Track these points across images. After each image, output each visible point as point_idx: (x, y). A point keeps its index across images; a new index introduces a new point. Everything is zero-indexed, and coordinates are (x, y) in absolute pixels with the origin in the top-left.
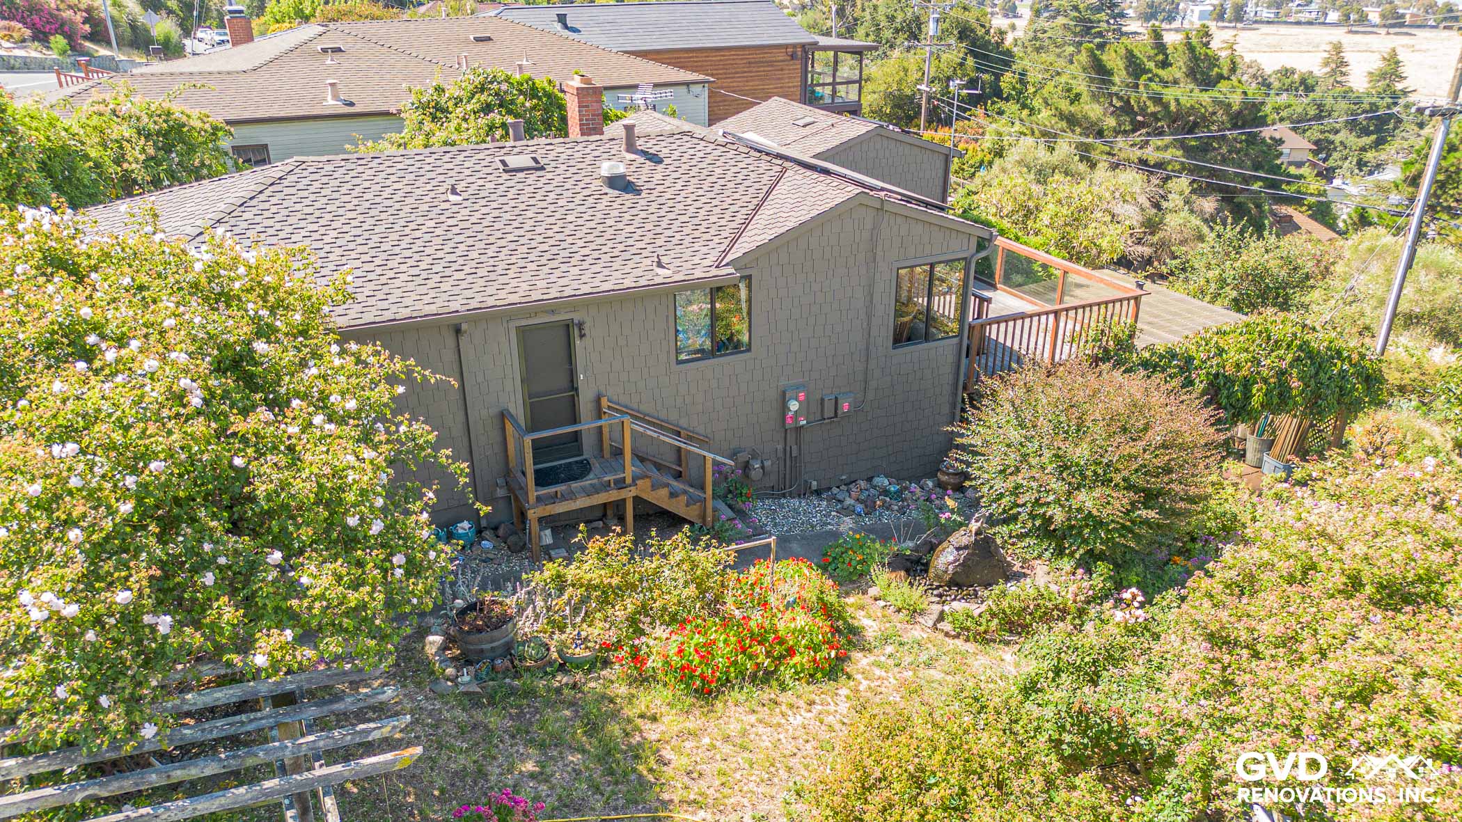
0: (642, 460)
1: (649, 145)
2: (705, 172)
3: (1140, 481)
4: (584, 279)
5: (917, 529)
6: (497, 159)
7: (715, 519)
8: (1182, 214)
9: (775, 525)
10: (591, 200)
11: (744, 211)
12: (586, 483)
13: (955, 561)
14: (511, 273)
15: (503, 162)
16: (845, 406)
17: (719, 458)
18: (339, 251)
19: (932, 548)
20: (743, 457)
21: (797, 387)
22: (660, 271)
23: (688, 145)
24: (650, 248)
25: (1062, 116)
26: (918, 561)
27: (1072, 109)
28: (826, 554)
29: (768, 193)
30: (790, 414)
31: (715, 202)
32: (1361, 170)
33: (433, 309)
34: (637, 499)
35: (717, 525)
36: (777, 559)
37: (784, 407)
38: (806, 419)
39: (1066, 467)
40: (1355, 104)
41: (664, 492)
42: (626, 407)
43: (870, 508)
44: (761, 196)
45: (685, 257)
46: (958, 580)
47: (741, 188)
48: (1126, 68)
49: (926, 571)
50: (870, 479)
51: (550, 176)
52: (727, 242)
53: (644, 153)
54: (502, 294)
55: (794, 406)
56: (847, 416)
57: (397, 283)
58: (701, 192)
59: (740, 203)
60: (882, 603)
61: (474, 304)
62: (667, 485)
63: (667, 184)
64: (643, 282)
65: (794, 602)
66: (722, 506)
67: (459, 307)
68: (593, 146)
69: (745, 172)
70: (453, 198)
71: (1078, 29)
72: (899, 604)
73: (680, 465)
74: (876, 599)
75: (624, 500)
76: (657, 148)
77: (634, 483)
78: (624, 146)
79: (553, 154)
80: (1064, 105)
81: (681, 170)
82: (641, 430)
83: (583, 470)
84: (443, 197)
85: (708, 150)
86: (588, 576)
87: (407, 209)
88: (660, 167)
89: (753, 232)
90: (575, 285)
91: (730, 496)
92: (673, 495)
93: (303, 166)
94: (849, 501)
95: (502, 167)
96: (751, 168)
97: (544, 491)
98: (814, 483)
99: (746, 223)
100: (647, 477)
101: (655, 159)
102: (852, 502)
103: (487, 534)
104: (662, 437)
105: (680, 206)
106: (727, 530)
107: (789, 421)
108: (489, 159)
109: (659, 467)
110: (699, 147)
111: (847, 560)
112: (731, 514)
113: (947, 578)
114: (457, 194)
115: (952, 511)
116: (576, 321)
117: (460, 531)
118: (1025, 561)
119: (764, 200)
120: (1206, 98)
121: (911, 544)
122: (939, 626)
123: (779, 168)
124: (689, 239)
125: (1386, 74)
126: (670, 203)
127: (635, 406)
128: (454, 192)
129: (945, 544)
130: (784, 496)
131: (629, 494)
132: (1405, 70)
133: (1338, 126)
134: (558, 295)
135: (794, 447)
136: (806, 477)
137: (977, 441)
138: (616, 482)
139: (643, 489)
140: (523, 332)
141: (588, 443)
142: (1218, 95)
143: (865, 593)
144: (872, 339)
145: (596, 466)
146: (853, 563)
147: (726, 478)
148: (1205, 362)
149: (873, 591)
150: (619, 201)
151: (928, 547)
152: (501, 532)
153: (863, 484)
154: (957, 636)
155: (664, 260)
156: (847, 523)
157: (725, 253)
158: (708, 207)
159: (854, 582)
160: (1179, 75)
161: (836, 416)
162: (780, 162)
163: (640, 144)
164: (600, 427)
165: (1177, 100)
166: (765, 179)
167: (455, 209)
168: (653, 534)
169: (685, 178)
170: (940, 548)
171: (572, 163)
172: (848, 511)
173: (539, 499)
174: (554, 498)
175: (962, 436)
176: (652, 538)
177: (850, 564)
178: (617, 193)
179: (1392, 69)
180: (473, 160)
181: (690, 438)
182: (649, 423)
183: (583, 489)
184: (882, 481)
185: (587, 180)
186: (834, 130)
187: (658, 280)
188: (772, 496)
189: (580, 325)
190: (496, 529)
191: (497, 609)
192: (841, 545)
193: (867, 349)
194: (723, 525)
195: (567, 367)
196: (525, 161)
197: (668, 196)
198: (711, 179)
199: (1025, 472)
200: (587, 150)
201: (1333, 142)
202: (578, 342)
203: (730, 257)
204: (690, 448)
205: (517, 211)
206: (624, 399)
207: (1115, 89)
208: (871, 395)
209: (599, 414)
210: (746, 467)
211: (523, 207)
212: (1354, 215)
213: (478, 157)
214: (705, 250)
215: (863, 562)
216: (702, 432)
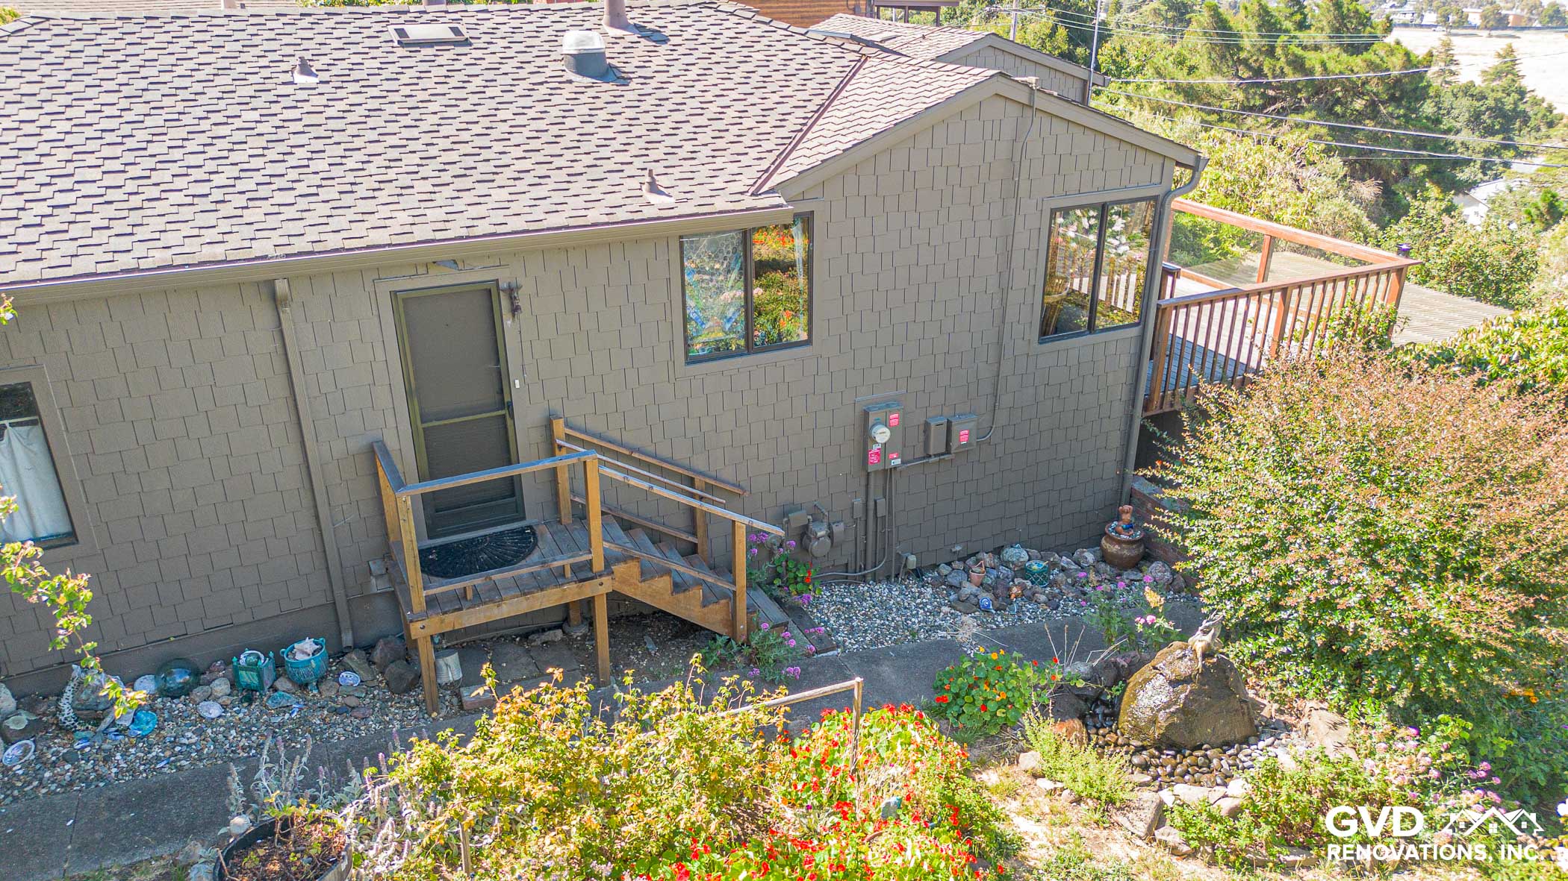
0: (627, 526)
1: (646, 18)
2: (736, 57)
3: (1532, 572)
4: (515, 208)
5: (1092, 643)
6: (391, 28)
7: (753, 627)
8: (1336, 201)
9: (852, 631)
10: (543, 90)
11: (800, 113)
12: (523, 571)
13: (1168, 705)
14: (382, 197)
15: (401, 32)
16: (963, 436)
17: (758, 524)
18: (65, 154)
19: (1122, 675)
20: (798, 519)
21: (887, 405)
22: (654, 198)
23: (711, 20)
24: (639, 163)
25: (1179, 89)
26: (1097, 700)
27: (1192, 80)
28: (939, 688)
29: (839, 89)
30: (875, 448)
31: (751, 99)
32: (1485, 174)
33: (218, 252)
34: (614, 598)
35: (755, 640)
36: (864, 710)
37: (866, 438)
38: (902, 456)
39: (1379, 544)
40: (1478, 100)
41: (663, 583)
42: (600, 437)
43: (1003, 602)
44: (827, 93)
45: (699, 178)
46: (1175, 738)
47: (795, 82)
48: (1259, 28)
49: (1114, 716)
50: (998, 551)
51: (478, 54)
52: (772, 157)
53: (639, 28)
54: (358, 229)
55: (882, 435)
56: (966, 451)
57: (161, 207)
58: (729, 84)
59: (793, 102)
60: (1045, 784)
61: (301, 245)
62: (668, 572)
63: (674, 71)
64: (621, 215)
65: (899, 805)
66: (762, 599)
67: (271, 252)
68: (556, 17)
69: (801, 59)
70: (301, 79)
71: (1170, 14)
72: (1080, 786)
73: (694, 534)
74: (1035, 776)
75: (590, 602)
76: (661, 23)
77: (608, 570)
78: (606, 17)
79: (489, 24)
80: (1182, 78)
81: (697, 54)
82: (619, 476)
83: (525, 542)
84: (287, 77)
85: (742, 28)
86: (494, 771)
87: (214, 93)
88: (663, 49)
89: (815, 142)
90: (498, 217)
91: (777, 582)
92: (678, 587)
93: (46, 25)
94: (969, 589)
95: (396, 37)
96: (810, 54)
97: (443, 588)
98: (912, 559)
99: (804, 130)
100: (632, 558)
101: (657, 37)
102: (974, 589)
103: (353, 659)
104: (657, 490)
105: (695, 103)
106: (772, 646)
107: (873, 459)
108: (378, 27)
109: (657, 538)
110: (727, 24)
111: (979, 703)
112: (776, 614)
113: (1156, 733)
114: (310, 74)
115: (1154, 611)
116: (503, 285)
117: (300, 657)
118: (1282, 700)
119: (832, 99)
120: (1357, 62)
121: (1083, 668)
122: (1158, 834)
123: (854, 56)
124: (707, 151)
125: (1501, 72)
126: (678, 98)
127: (615, 435)
128: (305, 69)
129: (1146, 671)
130: (864, 579)
131: (599, 589)
132: (1522, 68)
133: (1458, 125)
134: (464, 232)
135: (881, 502)
136: (898, 549)
137: (1199, 495)
138: (576, 568)
139: (628, 581)
140: (405, 303)
141: (532, 497)
142: (1373, 58)
143: (1014, 761)
144: (1007, 327)
145: (545, 534)
146: (991, 706)
147: (771, 553)
148: (1504, 368)
149: (1029, 760)
150: (591, 92)
151: (1112, 673)
152: (377, 655)
153: (988, 559)
154: (1193, 854)
155: (662, 181)
156: (968, 627)
157: (769, 173)
158: (740, 106)
159: (989, 739)
160: (1321, 38)
161: (948, 451)
162: (857, 47)
163: (633, 17)
164: (554, 470)
165: (1323, 64)
166: (833, 70)
167: (302, 95)
168: (628, 680)
169: (704, 64)
170: (1137, 677)
171: (517, 37)
172: (967, 605)
173: (432, 602)
174: (460, 601)
175: (1170, 485)
176: (624, 689)
177: (984, 708)
178: (588, 81)
179: (1508, 67)
180: (350, 28)
181: (709, 488)
182: (640, 463)
183: (517, 582)
184: (1017, 554)
185: (541, 62)
186: (926, 43)
187: (648, 213)
188: (848, 582)
189: (511, 291)
190: (369, 648)
191: (318, 833)
192: (966, 672)
193: (1000, 343)
194: (765, 638)
195: (492, 366)
196: (440, 31)
197: (673, 88)
198: (744, 67)
199: (1297, 553)
200: (546, 22)
201: (1453, 144)
202: (508, 322)
203: (776, 179)
204: (706, 507)
205: (411, 102)
206: (597, 425)
207: (1243, 55)
208: (1002, 418)
209: (551, 448)
210: (804, 534)
211: (424, 96)
212: (1541, 204)
213: (359, 23)
214: (734, 168)
215: (1006, 704)
216: (731, 478)
